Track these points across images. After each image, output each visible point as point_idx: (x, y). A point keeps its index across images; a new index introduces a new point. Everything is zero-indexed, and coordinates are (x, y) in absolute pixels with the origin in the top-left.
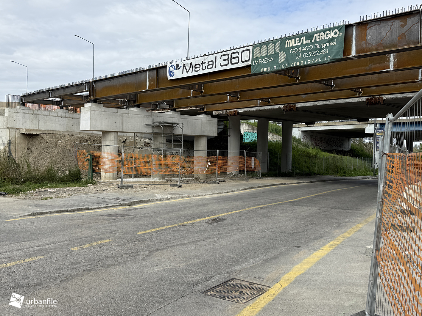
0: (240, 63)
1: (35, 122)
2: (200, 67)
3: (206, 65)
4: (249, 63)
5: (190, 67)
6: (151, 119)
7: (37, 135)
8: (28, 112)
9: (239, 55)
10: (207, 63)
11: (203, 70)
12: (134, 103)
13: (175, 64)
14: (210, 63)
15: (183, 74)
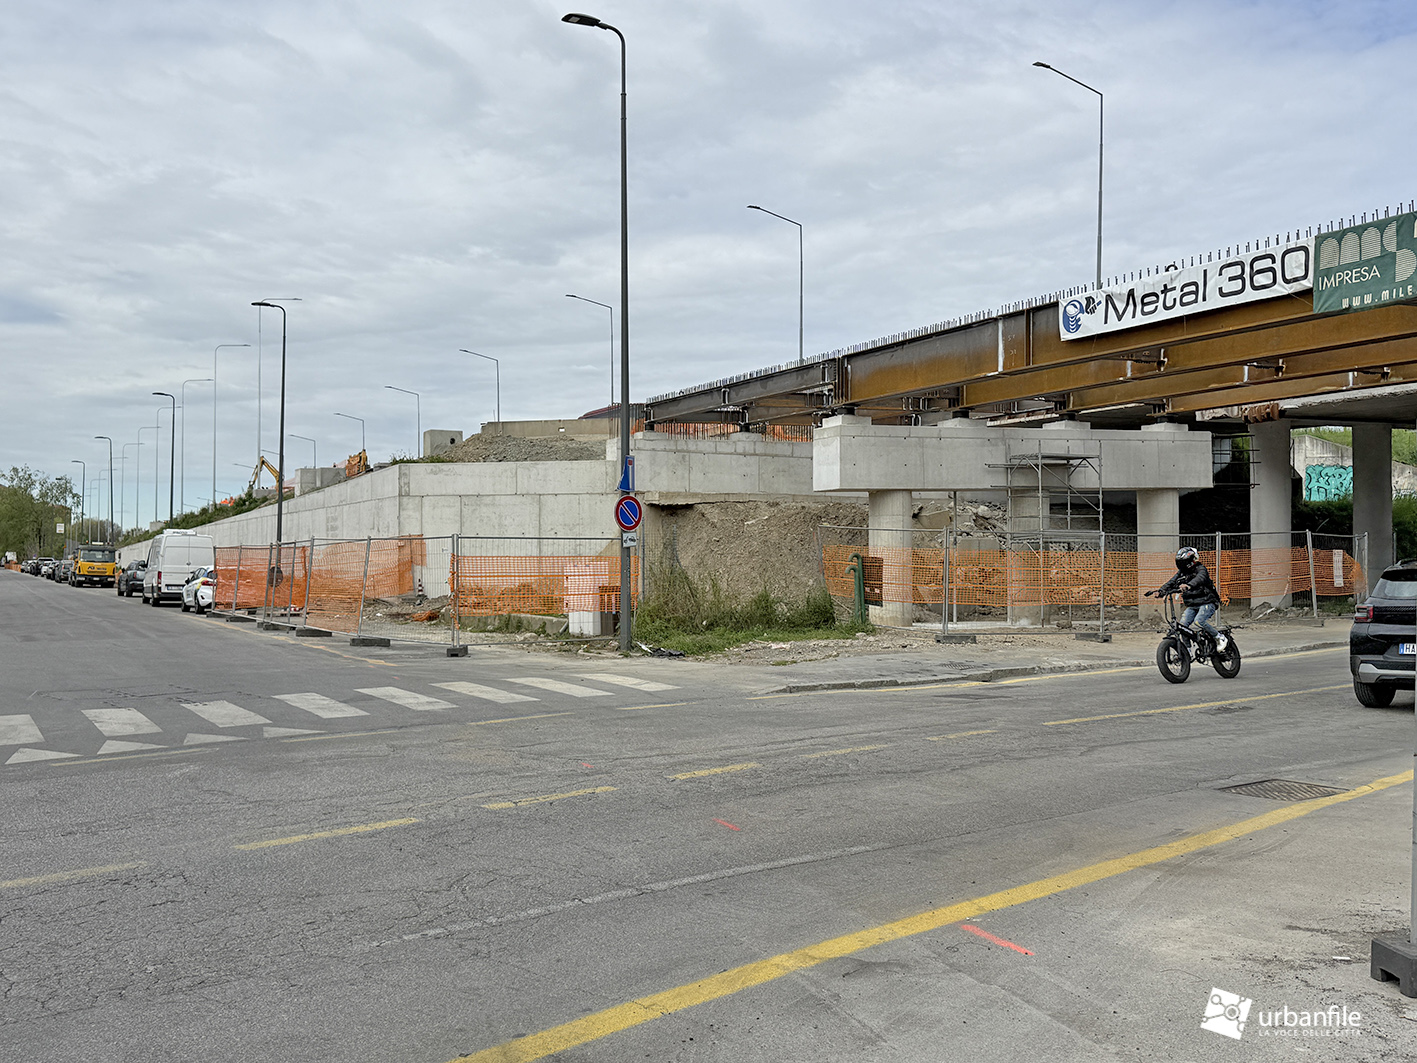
0: (1279, 284)
1: (679, 473)
2: (1157, 301)
3: (1177, 294)
4: (1307, 284)
5: (1128, 304)
6: (1002, 447)
7: (689, 507)
8: (663, 448)
9: (1274, 262)
10: (1178, 289)
11: (1166, 308)
12: (954, 406)
13: (1081, 297)
14: (1186, 290)
15: (1106, 322)
